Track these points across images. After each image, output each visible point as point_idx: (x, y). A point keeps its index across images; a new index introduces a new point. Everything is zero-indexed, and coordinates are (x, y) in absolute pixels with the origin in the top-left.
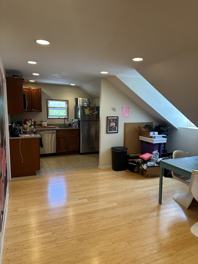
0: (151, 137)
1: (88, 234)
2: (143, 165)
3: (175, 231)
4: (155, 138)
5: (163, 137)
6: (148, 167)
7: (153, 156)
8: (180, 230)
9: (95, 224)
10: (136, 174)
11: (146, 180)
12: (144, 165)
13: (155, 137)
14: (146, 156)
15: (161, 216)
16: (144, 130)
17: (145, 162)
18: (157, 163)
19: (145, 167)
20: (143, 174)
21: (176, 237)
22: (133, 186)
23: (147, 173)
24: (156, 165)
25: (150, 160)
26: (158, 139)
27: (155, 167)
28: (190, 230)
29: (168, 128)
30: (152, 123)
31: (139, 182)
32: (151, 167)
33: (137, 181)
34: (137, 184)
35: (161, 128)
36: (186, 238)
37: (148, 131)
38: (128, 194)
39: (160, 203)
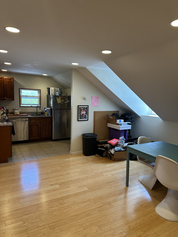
0: (118, 124)
1: (60, 221)
2: (111, 150)
3: (141, 212)
4: (121, 125)
5: (128, 124)
6: (115, 151)
7: (119, 141)
8: (146, 210)
9: (66, 210)
10: (104, 158)
11: (114, 163)
13: (121, 124)
14: (113, 142)
15: (128, 198)
16: (112, 118)
17: (113, 147)
18: (123, 148)
19: (112, 151)
20: (111, 158)
21: (143, 218)
22: (102, 170)
23: (115, 157)
24: (122, 150)
25: (117, 145)
26: (124, 125)
27: (122, 151)
28: (154, 211)
29: (133, 116)
30: (118, 111)
31: (108, 166)
32: (118, 151)
33: (106, 165)
34: (106, 168)
35: (126, 116)
36: (152, 218)
37: (115, 119)
38: (98, 178)
39: (127, 185)
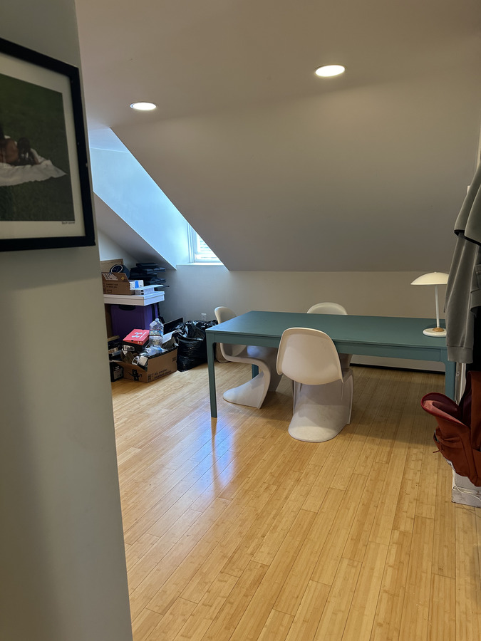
0: (134, 293)
1: (137, 522)
2: (138, 357)
3: (273, 447)
4: (143, 294)
5: (156, 289)
6: (149, 358)
7: (151, 332)
8: (277, 441)
10: (118, 382)
11: (152, 386)
12: (140, 356)
13: (142, 291)
14: (136, 336)
16: (114, 278)
17: (138, 348)
18: (163, 346)
19: (142, 359)
20: (138, 377)
22: (138, 406)
23: (149, 372)
24: (163, 350)
25: (148, 342)
26: (147, 295)
27: (163, 354)
29: (161, 269)
30: (121, 260)
31: (142, 395)
32: (156, 356)
33: (137, 394)
34: (142, 400)
35: (148, 270)
37: (125, 281)
39: (216, 414)
